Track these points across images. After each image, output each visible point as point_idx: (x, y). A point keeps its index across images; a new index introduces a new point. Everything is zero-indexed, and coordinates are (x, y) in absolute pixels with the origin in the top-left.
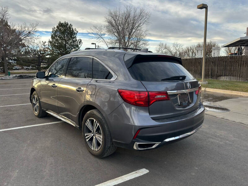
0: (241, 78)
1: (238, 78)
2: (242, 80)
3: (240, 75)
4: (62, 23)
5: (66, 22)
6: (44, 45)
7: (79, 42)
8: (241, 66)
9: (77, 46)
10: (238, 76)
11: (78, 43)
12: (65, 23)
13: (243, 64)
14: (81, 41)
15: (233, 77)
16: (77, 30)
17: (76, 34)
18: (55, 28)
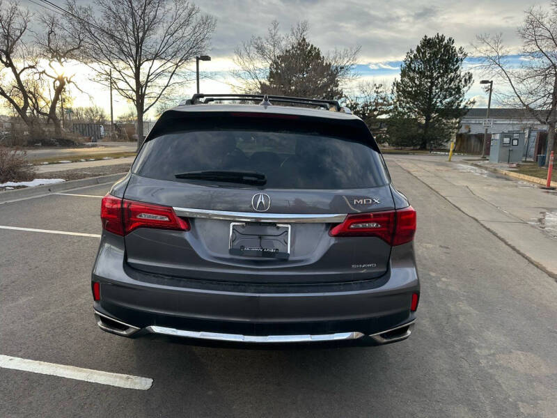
4: (430, 39)
5: (440, 35)
6: (377, 92)
7: (466, 81)
9: (458, 90)
11: (463, 82)
12: (438, 38)
14: (470, 77)
16: (465, 51)
17: (462, 60)
18: (412, 52)
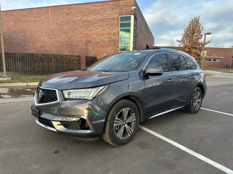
0: (17, 73)
1: (15, 72)
2: (18, 74)
3: (15, 70)
8: (15, 62)
10: (14, 70)
13: (17, 60)
15: (9, 72)
